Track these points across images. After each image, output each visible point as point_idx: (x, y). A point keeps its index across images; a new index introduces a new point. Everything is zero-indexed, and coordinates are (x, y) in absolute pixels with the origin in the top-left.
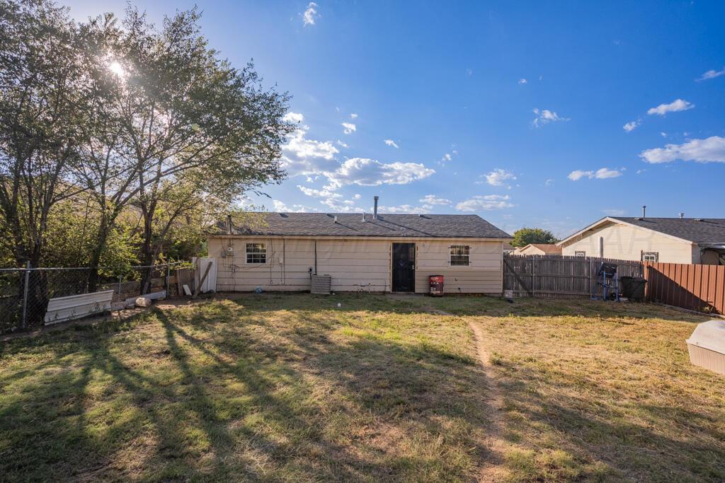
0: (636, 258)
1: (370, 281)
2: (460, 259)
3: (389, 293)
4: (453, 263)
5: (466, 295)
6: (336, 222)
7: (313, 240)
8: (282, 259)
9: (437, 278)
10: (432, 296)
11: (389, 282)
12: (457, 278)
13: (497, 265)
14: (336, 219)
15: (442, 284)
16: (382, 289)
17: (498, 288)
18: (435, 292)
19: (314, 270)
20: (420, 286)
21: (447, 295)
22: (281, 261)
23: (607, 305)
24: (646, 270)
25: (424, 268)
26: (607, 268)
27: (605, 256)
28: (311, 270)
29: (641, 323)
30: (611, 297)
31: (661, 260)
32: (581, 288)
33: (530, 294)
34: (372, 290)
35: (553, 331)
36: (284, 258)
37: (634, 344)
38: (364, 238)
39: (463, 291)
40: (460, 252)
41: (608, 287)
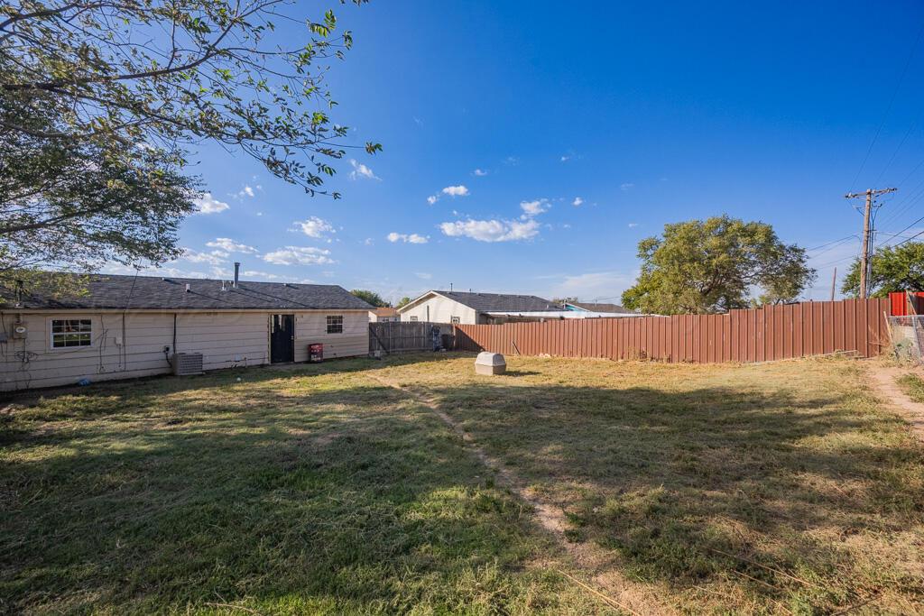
0: (448, 321)
1: (246, 356)
2: (335, 326)
3: (268, 365)
4: (329, 331)
5: (341, 359)
6: (188, 291)
7: (172, 313)
8: (121, 338)
9: (317, 346)
10: (314, 362)
11: (267, 355)
12: (334, 345)
13: (365, 332)
14: (188, 287)
15: (321, 351)
16: (260, 362)
17: (365, 350)
18: (315, 359)
19: (171, 349)
20: (299, 355)
21: (326, 360)
22: (120, 341)
23: (436, 354)
24: (454, 329)
25: (302, 338)
26: (434, 329)
27: (431, 321)
28: (168, 349)
29: (456, 361)
30: (437, 349)
31: (462, 322)
32: (420, 346)
33: (388, 353)
34: (248, 364)
35: (417, 371)
36: (124, 338)
37: (455, 370)
38: (240, 311)
39: (338, 356)
40: (334, 322)
41: (435, 342)
